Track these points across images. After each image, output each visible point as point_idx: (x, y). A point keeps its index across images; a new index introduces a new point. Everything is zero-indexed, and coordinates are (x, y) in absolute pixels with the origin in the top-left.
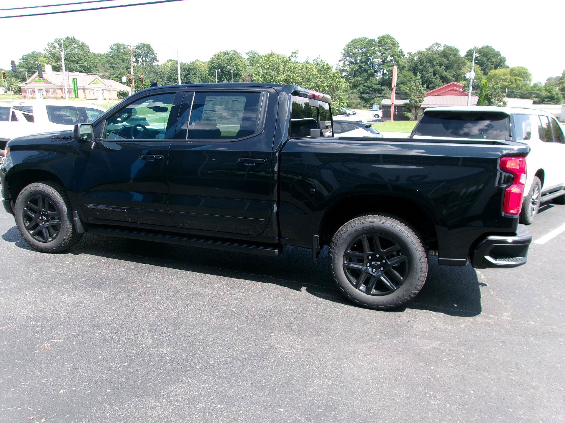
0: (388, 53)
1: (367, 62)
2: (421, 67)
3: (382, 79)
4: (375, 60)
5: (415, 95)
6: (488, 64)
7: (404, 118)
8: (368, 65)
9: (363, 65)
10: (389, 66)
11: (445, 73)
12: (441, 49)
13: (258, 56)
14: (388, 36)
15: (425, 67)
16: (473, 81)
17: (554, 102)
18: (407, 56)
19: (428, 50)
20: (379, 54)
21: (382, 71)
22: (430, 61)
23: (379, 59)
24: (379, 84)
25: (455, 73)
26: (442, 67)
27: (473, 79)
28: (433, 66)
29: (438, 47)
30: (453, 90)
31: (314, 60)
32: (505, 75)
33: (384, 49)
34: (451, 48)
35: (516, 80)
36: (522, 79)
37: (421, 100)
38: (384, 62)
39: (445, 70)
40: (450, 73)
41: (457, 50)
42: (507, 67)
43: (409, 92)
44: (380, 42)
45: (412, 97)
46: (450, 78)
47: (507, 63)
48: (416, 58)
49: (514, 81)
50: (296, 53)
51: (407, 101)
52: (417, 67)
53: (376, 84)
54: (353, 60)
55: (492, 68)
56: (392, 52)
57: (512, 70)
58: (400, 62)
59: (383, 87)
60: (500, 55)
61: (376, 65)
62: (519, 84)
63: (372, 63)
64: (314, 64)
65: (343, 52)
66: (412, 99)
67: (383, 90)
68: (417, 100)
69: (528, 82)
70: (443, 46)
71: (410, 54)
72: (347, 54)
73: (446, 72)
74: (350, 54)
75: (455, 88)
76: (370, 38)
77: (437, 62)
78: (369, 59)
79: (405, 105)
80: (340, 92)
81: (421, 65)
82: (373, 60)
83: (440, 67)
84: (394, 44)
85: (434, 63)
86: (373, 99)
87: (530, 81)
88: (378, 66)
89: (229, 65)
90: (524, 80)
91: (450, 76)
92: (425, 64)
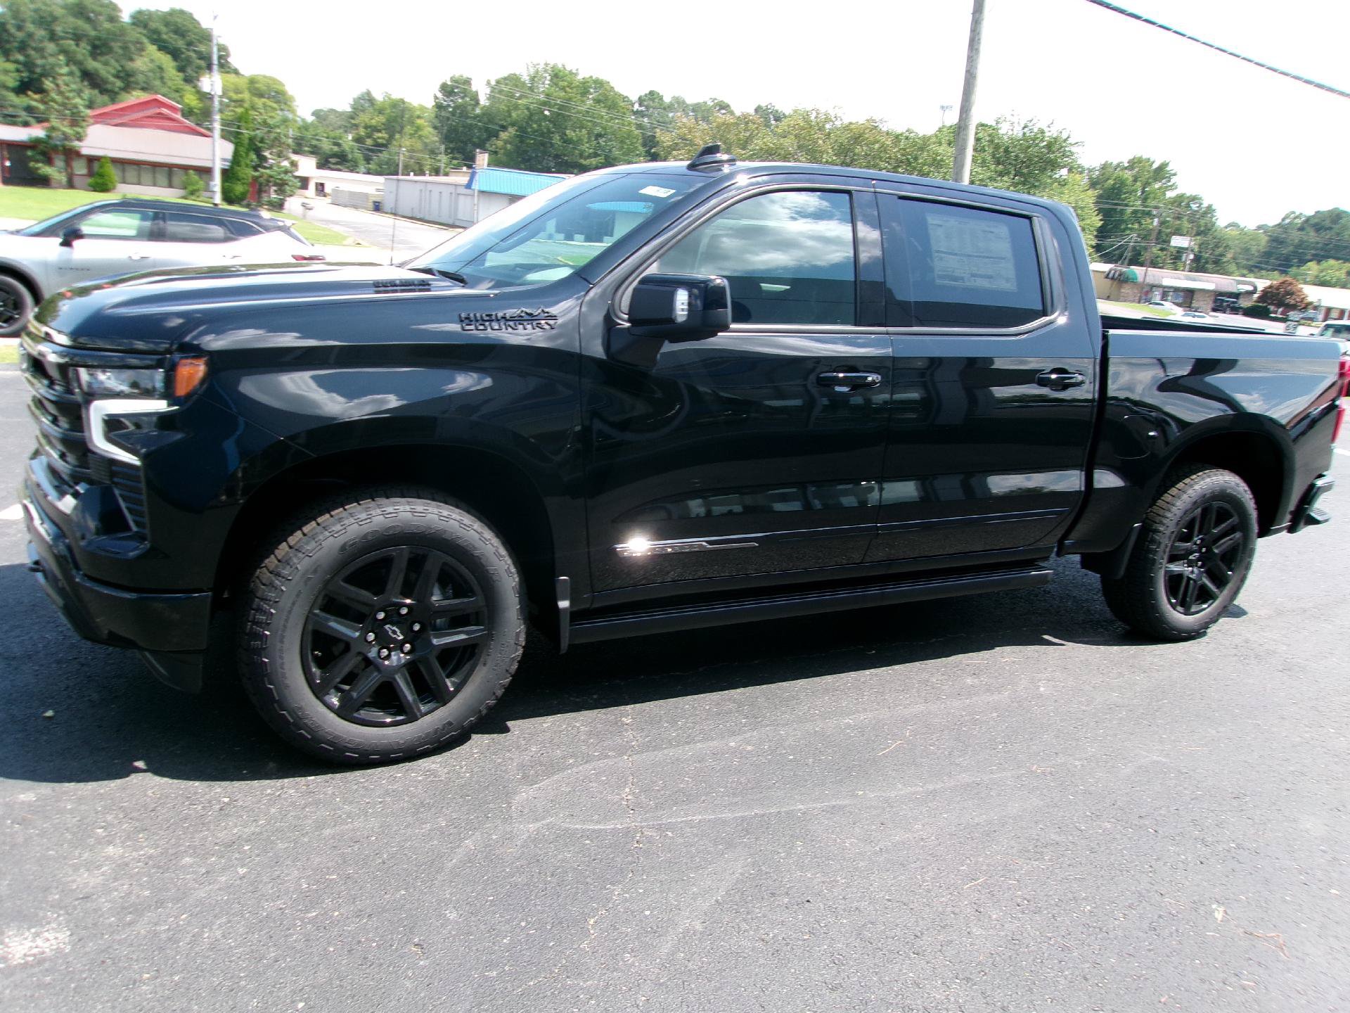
5: (62, 117)
6: (189, 57)
7: (33, 179)
11: (92, 65)
15: (30, 35)
16: (221, 103)
17: (348, 168)
22: (45, 22)
25: (120, 69)
26: (82, 44)
27: (220, 97)
28: (54, 36)
30: (161, 116)
32: (237, 90)
36: (275, 105)
37: (78, 133)
39: (90, 53)
40: (105, 64)
42: (236, 72)
43: (41, 107)
45: (55, 122)
51: (38, 132)
57: (252, 81)
66: (53, 129)
68: (68, 130)
69: (290, 115)
73: (95, 59)
75: (165, 111)
77: (64, 28)
79: (34, 144)
81: (20, 28)
85: (58, 30)
87: (294, 113)
90: (282, 110)
91: (108, 72)
92: (30, 27)
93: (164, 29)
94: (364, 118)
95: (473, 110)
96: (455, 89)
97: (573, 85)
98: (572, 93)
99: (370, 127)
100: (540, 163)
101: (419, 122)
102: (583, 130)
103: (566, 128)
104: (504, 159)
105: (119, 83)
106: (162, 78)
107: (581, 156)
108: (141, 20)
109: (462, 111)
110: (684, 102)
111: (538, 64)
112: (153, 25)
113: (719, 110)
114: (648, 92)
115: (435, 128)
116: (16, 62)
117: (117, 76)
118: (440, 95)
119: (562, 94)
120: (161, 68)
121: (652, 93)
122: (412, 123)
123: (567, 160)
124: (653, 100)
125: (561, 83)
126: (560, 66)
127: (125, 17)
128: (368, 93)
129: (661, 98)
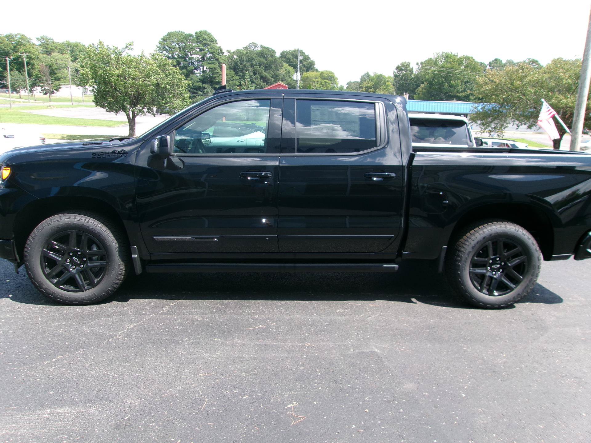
0: (207, 50)
1: (185, 58)
2: (241, 66)
3: (202, 76)
4: (194, 56)
8: (187, 61)
9: (181, 61)
10: (209, 63)
11: (264, 74)
12: (259, 49)
13: (53, 43)
14: (205, 31)
15: (245, 66)
18: (226, 54)
19: (245, 48)
20: (198, 50)
21: (202, 68)
22: (250, 60)
23: (198, 56)
24: (200, 82)
25: (273, 74)
26: (262, 67)
27: (300, 81)
28: (252, 65)
29: (255, 47)
31: (150, 54)
32: (316, 78)
33: (202, 45)
34: (268, 49)
35: (325, 83)
36: (330, 82)
38: (203, 58)
39: (264, 70)
40: (269, 73)
41: (273, 52)
42: (317, 71)
44: (197, 38)
46: (269, 78)
47: (316, 66)
48: (235, 57)
49: (324, 83)
50: (131, 45)
52: (238, 65)
53: (198, 82)
54: (170, 55)
55: (304, 71)
56: (212, 49)
57: (322, 73)
58: (220, 59)
59: (204, 85)
60: (310, 59)
61: (195, 62)
62: (328, 87)
63: (191, 59)
64: (150, 58)
65: (159, 45)
67: (205, 88)
69: (335, 85)
70: (260, 46)
71: (229, 52)
72: (163, 48)
73: (265, 72)
74: (166, 48)
76: (187, 32)
77: (256, 62)
78: (187, 55)
80: (182, 91)
81: (241, 64)
82: (193, 56)
83: (260, 67)
84: (213, 41)
85: (254, 62)
86: (195, 97)
87: (337, 84)
88: (198, 62)
89: (16, 52)
90: (332, 83)
91: (270, 76)
92: (245, 63)
93: (292, 57)
94: (365, 84)
95: (411, 76)
96: (403, 68)
97: (455, 60)
98: (454, 64)
99: (368, 87)
100: (439, 96)
101: (388, 83)
102: (459, 80)
103: (451, 80)
104: (422, 96)
105: (273, 80)
106: (289, 76)
107: (457, 92)
108: (284, 55)
109: (405, 78)
110: (512, 62)
111: (439, 53)
112: (288, 56)
113: (532, 64)
114: (494, 59)
115: (393, 85)
116: (240, 76)
117: (272, 77)
118: (396, 71)
119: (449, 65)
120: (289, 72)
121: (496, 60)
122: (385, 84)
123: (451, 95)
124: (496, 63)
125: (449, 60)
126: (450, 53)
127: (278, 55)
128: (368, 73)
129: (501, 62)
